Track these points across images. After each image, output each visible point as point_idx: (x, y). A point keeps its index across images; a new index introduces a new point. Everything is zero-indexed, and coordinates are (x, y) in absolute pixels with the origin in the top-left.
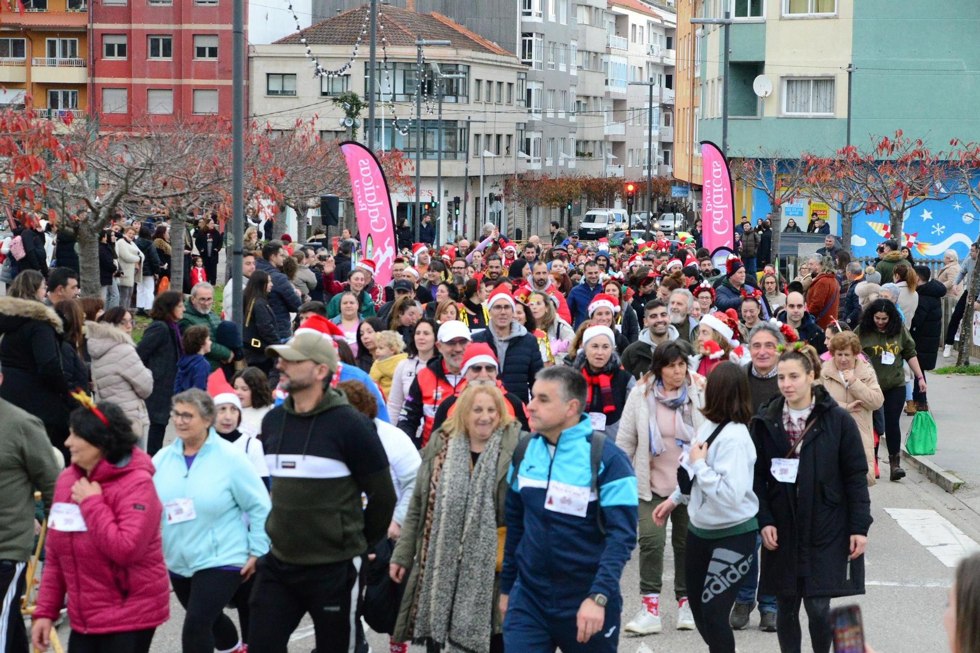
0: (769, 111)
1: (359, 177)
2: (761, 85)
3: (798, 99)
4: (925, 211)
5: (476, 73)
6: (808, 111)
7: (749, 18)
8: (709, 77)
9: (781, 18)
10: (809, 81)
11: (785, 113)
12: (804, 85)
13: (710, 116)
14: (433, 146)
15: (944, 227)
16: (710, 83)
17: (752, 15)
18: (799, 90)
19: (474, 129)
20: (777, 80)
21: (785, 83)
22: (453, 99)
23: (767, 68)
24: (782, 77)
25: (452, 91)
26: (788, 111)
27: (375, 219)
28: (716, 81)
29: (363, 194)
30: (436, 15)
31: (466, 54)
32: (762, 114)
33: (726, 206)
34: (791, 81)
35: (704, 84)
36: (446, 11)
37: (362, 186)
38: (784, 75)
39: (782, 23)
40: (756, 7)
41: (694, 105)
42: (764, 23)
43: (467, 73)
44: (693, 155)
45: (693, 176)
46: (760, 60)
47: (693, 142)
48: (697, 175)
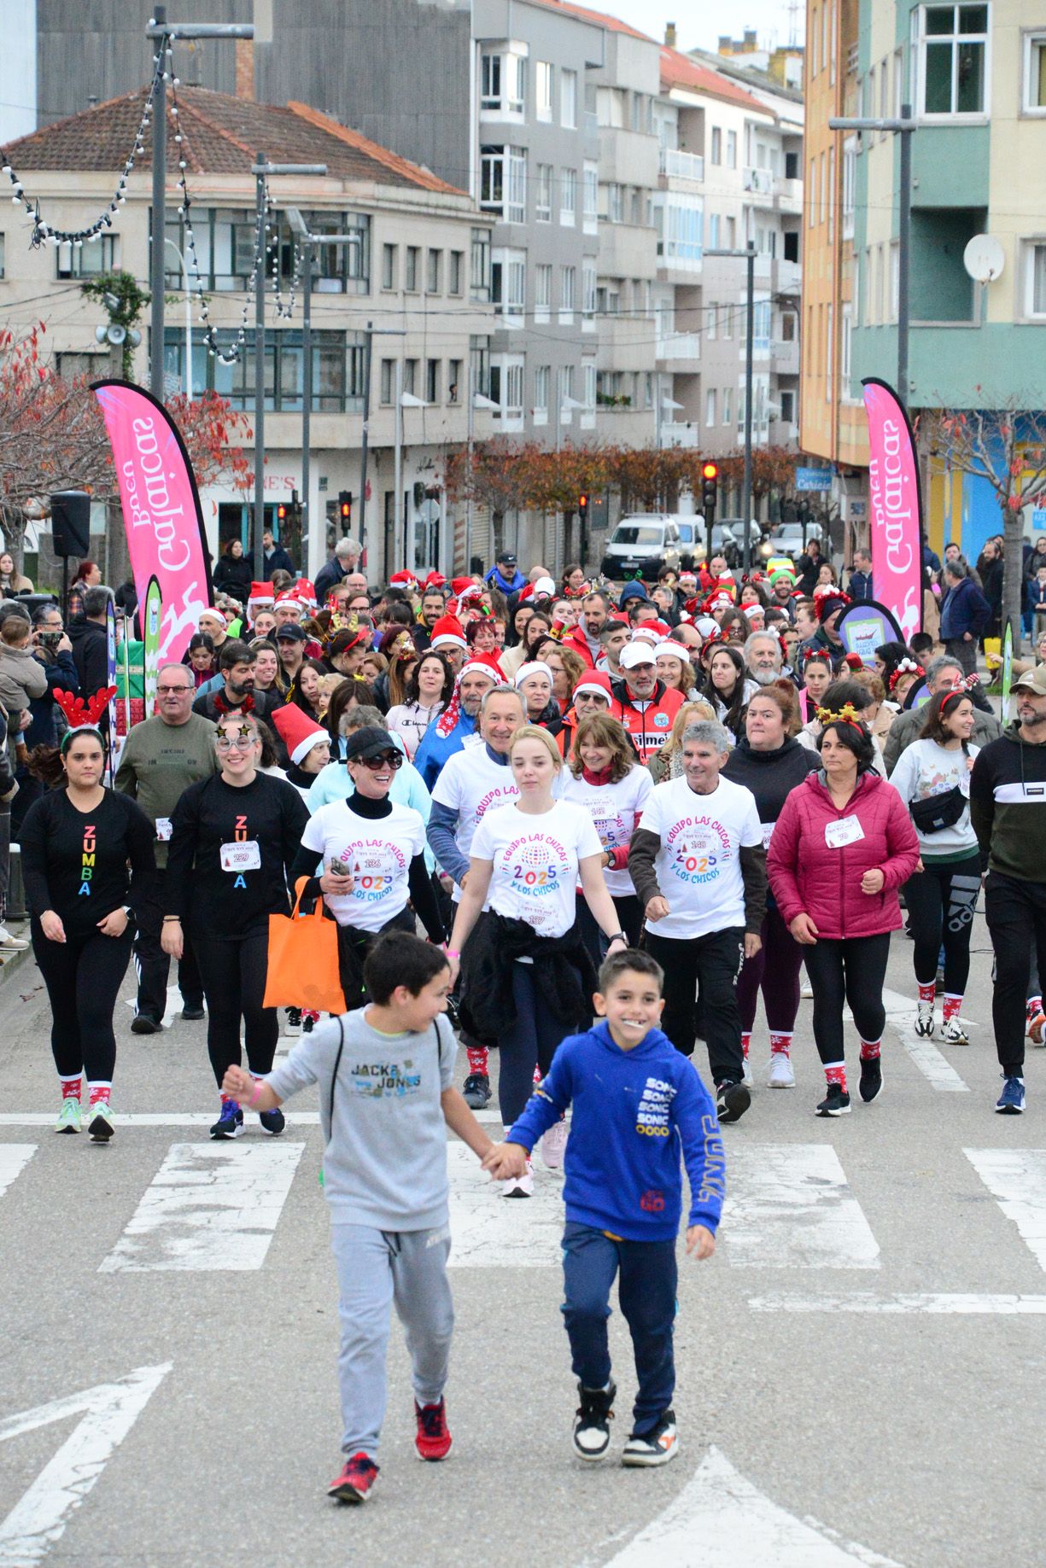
0: (997, 311)
1: (132, 453)
2: (980, 257)
5: (384, 230)
7: (954, 116)
8: (872, 239)
9: (1022, 117)
11: (1030, 314)
13: (874, 322)
14: (295, 384)
16: (874, 251)
17: (961, 109)
19: (382, 348)
20: (1013, 247)
21: (1031, 255)
22: (335, 285)
23: (992, 221)
24: (1025, 241)
25: (334, 267)
26: (1037, 309)
27: (166, 544)
28: (887, 247)
29: (142, 490)
30: (300, 109)
31: (364, 190)
32: (983, 316)
33: (907, 514)
34: (1040, 248)
35: (862, 253)
36: (320, 98)
37: (140, 476)
38: (1028, 235)
39: (1024, 125)
40: (971, 101)
41: (843, 298)
42: (986, 127)
43: (365, 231)
44: (839, 402)
45: (841, 447)
46: (978, 203)
47: (839, 374)
48: (849, 445)
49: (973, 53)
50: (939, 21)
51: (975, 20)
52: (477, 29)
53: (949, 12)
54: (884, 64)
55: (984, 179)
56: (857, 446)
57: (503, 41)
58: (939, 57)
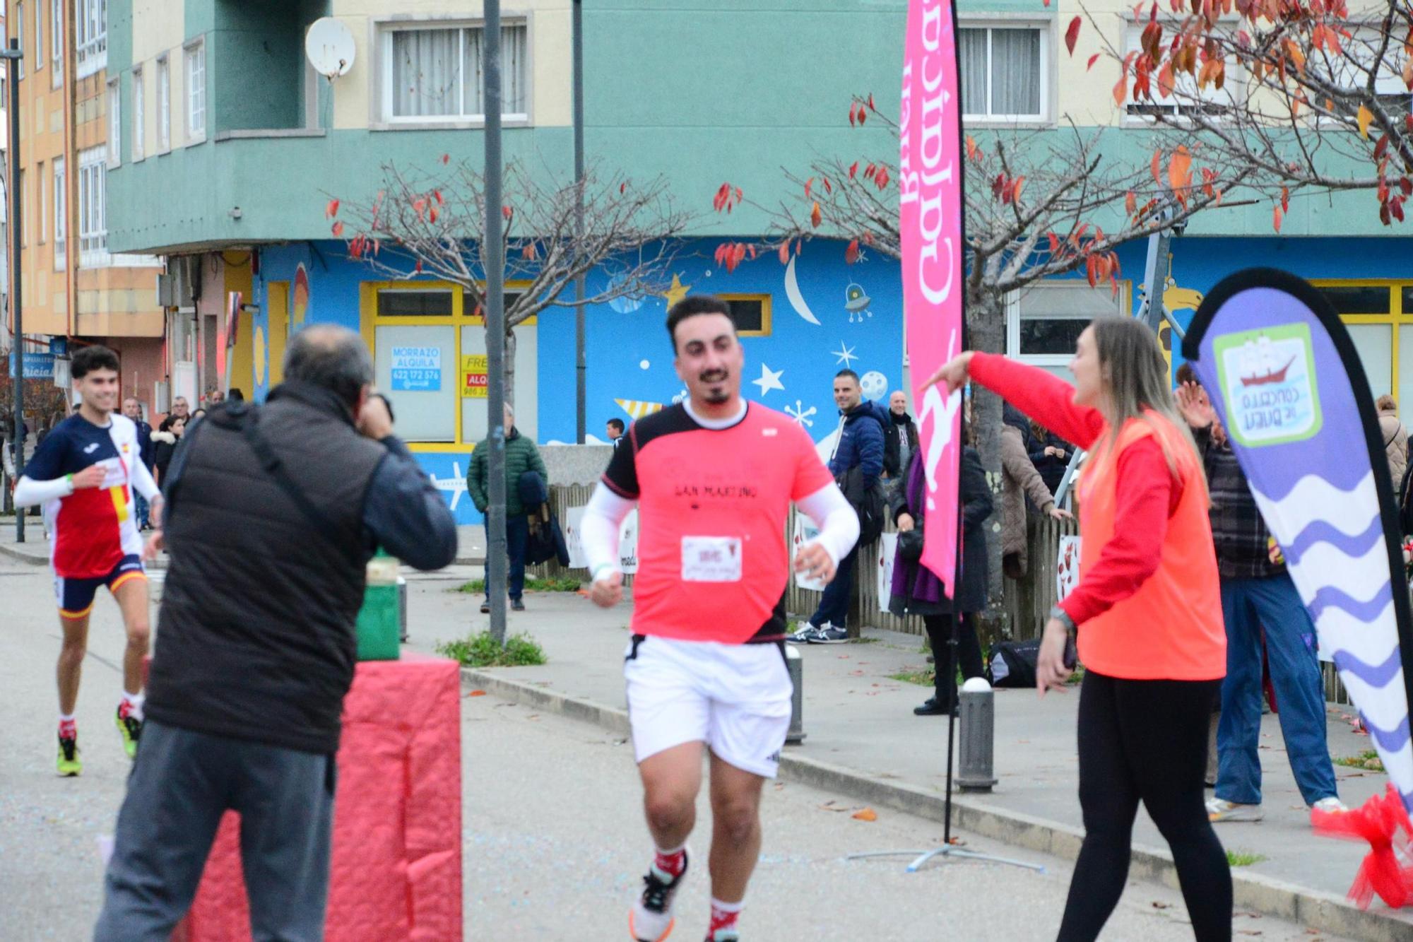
0: (348, 115)
2: (325, 47)
3: (425, 81)
4: (765, 369)
6: (451, 112)
8: (145, 54)
10: (452, 33)
11: (389, 118)
12: (440, 46)
13: (152, 151)
15: (813, 411)
16: (150, 70)
18: (425, 57)
20: (366, 33)
21: (389, 42)
23: (337, 2)
24: (380, 25)
26: (397, 112)
28: (176, 58)
32: (326, 121)
34: (403, 35)
35: (123, 77)
38: (386, 17)
41: (79, 145)
44: (76, 268)
45: (80, 317)
47: (76, 236)
48: (96, 314)
56: (110, 313)
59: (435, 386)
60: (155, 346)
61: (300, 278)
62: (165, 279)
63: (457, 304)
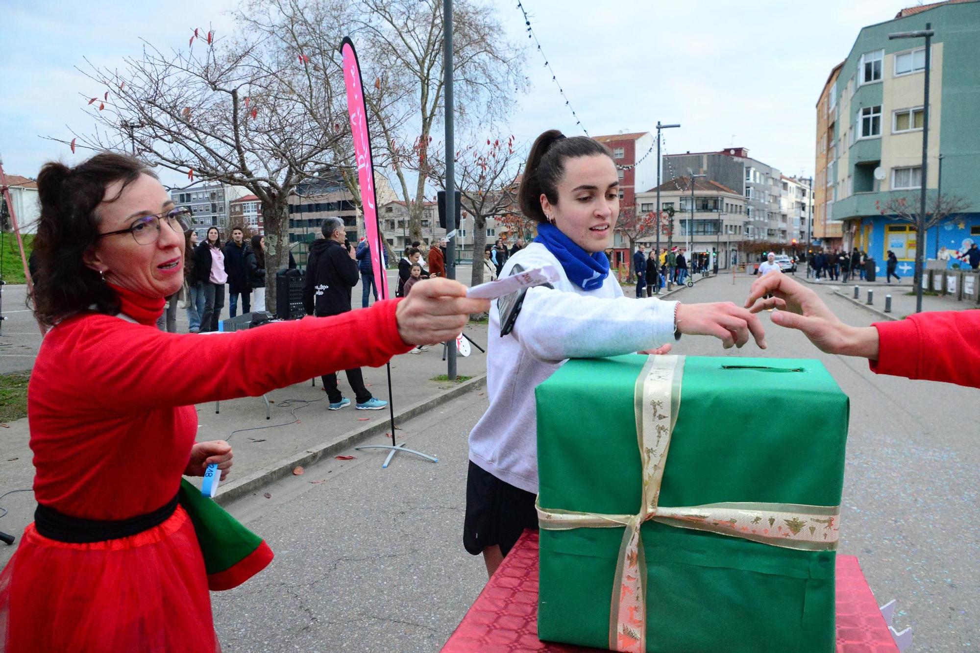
0: (884, 188)
2: (879, 174)
3: (902, 180)
5: (726, 201)
6: (908, 187)
7: (871, 136)
8: (839, 179)
9: (892, 134)
10: (909, 169)
11: (893, 188)
12: (906, 173)
13: (840, 199)
14: (708, 230)
16: (841, 182)
17: (873, 134)
18: (902, 175)
19: (725, 223)
20: (889, 170)
21: (894, 173)
22: (716, 211)
23: (882, 163)
24: (892, 168)
25: (716, 207)
26: (895, 187)
28: (846, 180)
30: (712, 182)
31: (722, 193)
32: (878, 189)
34: (897, 170)
35: (836, 185)
36: (716, 180)
38: (893, 166)
39: (894, 137)
40: (875, 131)
41: (827, 200)
42: (880, 139)
43: (722, 201)
44: (824, 224)
45: (826, 233)
46: (877, 159)
47: (825, 218)
48: (829, 233)
49: (876, 120)
50: (866, 112)
51: (877, 110)
52: (745, 165)
53: (869, 109)
54: (845, 135)
55: (879, 151)
56: (832, 232)
57: (750, 167)
58: (866, 122)
59: (901, 246)
60: (840, 239)
61: (871, 224)
62: (843, 226)
63: (908, 228)
